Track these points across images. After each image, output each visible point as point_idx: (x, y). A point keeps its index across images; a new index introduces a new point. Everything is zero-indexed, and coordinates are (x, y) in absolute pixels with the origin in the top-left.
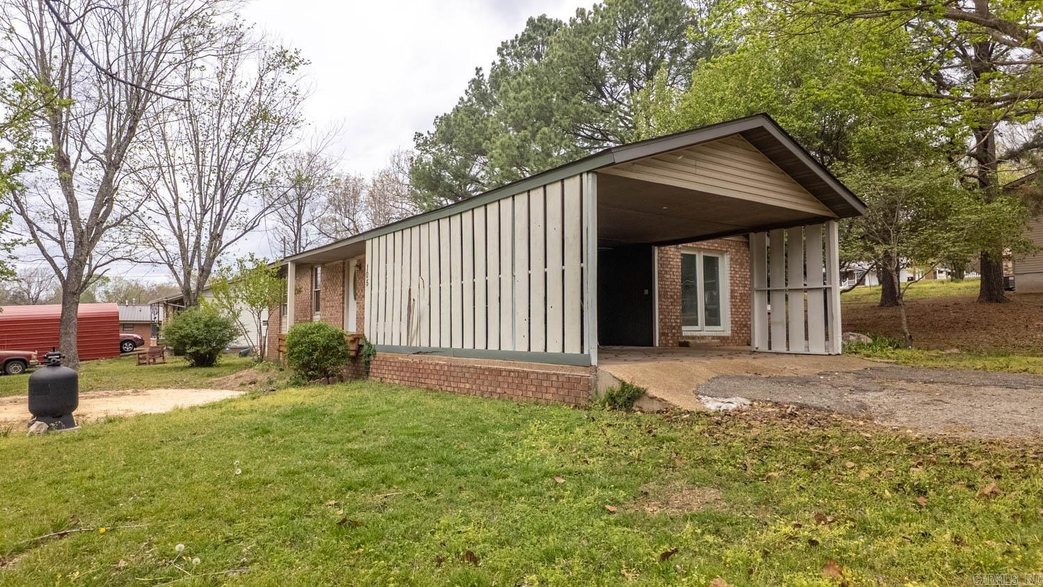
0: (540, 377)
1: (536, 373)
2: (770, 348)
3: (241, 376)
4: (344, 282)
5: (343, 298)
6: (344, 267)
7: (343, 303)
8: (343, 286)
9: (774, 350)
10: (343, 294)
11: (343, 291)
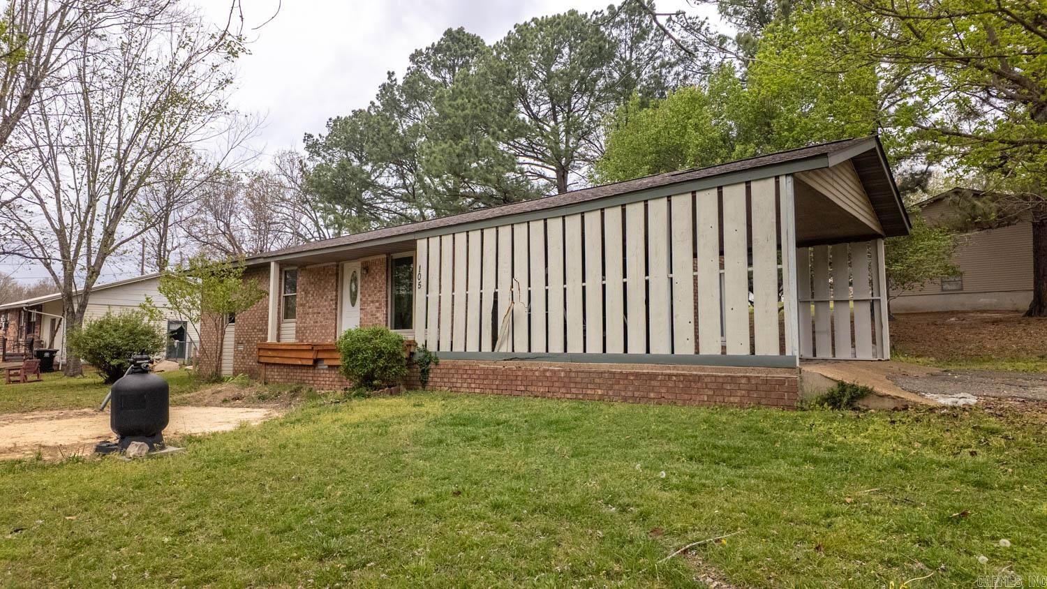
0: (721, 380)
1: (713, 376)
2: (815, 355)
3: (220, 392)
4: (337, 286)
5: (336, 303)
6: (337, 270)
7: (336, 309)
8: (337, 291)
9: (819, 356)
10: (336, 299)
11: (337, 296)
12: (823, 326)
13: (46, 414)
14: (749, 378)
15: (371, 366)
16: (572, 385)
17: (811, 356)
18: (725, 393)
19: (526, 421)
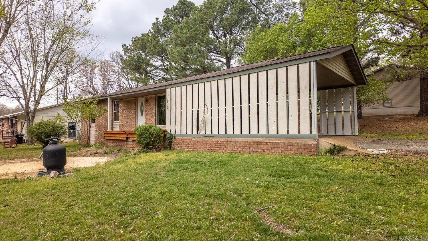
0: (287, 144)
1: (283, 143)
3: (89, 151)
4: (135, 108)
5: (135, 115)
6: (135, 101)
7: (135, 117)
8: (135, 110)
9: (329, 134)
10: (135, 113)
11: (135, 112)
12: (331, 122)
13: (19, 160)
14: (298, 143)
15: (149, 140)
16: (229, 147)
17: (326, 134)
18: (288, 149)
19: (209, 162)
